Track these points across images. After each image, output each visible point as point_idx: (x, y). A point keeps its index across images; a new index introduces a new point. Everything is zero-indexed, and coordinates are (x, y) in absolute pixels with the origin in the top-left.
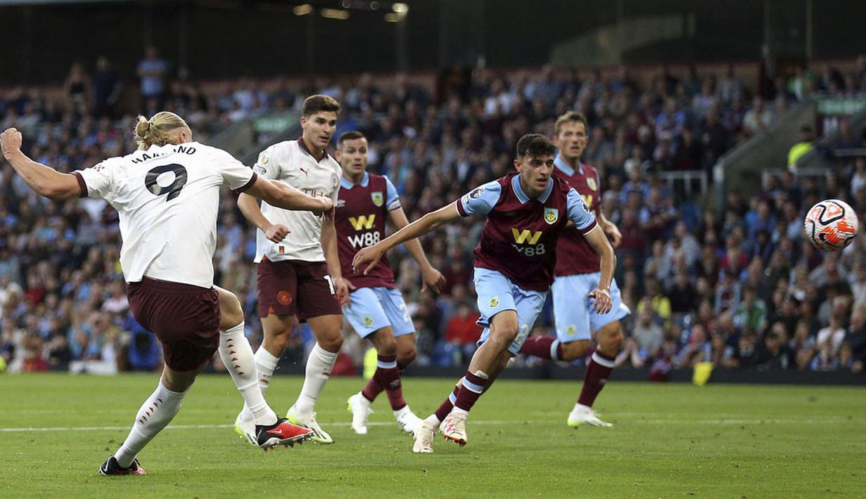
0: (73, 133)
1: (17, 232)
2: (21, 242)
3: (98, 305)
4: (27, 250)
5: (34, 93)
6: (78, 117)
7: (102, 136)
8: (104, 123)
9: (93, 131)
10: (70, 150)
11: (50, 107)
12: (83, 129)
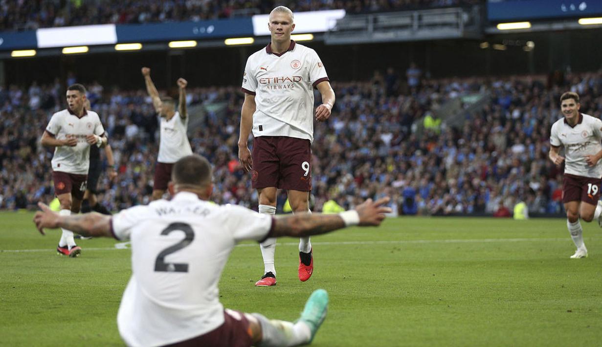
0: (377, 103)
1: (351, 150)
2: (352, 155)
3: (389, 184)
4: (355, 159)
5: (359, 85)
6: (379, 96)
7: (390, 105)
8: (392, 99)
9: (386, 103)
10: (376, 111)
11: (366, 91)
12: (382, 101)
